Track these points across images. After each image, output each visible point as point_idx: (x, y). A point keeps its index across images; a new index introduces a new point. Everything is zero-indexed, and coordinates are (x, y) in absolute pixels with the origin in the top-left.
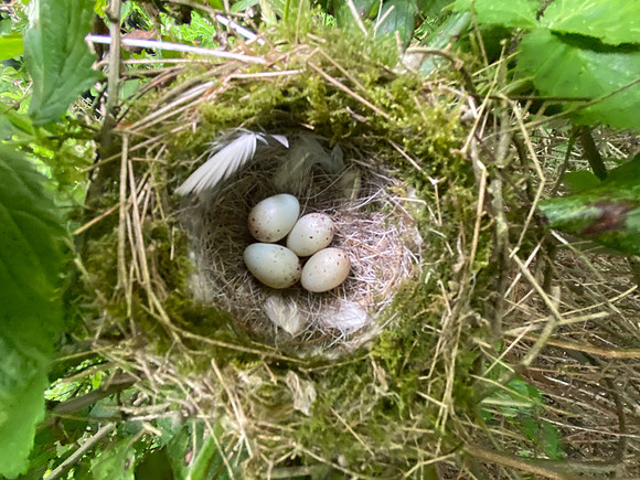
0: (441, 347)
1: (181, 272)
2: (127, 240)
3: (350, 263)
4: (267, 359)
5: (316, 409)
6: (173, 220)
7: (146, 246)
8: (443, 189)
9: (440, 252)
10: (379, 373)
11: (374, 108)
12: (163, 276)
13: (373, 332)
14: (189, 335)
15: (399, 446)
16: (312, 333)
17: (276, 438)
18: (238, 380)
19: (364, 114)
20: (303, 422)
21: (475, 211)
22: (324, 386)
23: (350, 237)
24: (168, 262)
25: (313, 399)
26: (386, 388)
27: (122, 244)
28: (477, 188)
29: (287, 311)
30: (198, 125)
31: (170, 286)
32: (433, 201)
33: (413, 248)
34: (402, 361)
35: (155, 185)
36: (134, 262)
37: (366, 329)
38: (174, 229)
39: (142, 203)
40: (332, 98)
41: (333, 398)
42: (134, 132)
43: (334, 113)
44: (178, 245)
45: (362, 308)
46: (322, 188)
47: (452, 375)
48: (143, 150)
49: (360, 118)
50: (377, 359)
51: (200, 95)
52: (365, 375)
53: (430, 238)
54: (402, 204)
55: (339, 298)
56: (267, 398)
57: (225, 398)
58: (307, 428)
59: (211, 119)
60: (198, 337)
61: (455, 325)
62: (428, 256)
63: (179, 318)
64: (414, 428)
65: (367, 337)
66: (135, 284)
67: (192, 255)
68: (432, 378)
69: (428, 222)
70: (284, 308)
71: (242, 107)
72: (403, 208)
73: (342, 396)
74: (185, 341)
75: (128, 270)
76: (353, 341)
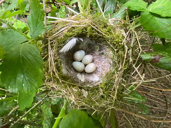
0: (115, 86)
1: (61, 68)
3: (96, 66)
4: (78, 86)
5: (88, 96)
6: (59, 57)
7: (54, 63)
8: (117, 51)
9: (116, 65)
10: (101, 90)
11: (102, 33)
12: (57, 69)
13: (100, 82)
14: (63, 81)
15: (105, 105)
16: (87, 81)
17: (80, 102)
18: (73, 90)
19: (100, 34)
20: (85, 99)
22: (90, 92)
23: (96, 60)
24: (58, 66)
25: (87, 95)
26: (102, 93)
27: (49, 63)
29: (82, 77)
30: (64, 36)
31: (59, 71)
32: (115, 54)
33: (110, 64)
34: (106, 88)
35: (55, 50)
36: (52, 66)
37: (99, 81)
38: (59, 60)
39: (53, 54)
40: (93, 30)
41: (91, 94)
42: (51, 39)
43: (93, 34)
44: (60, 63)
45: (98, 77)
46: (90, 49)
47: (117, 91)
48: (52, 43)
49: (99, 35)
50: (101, 87)
51: (64, 30)
52: (98, 90)
53: (114, 62)
54: (109, 54)
55: (93, 74)
56: (78, 94)
57: (70, 93)
58: (86, 100)
59: (66, 35)
60: (65, 81)
61: (118, 81)
62: (113, 66)
63: (61, 78)
64: (108, 102)
65: (99, 83)
66: (53, 71)
67: (62, 64)
68: (112, 92)
69: (113, 59)
70: (81, 76)
72: (109, 55)
73: (93, 94)
74: (62, 82)
75: (51, 68)
76: (96, 84)
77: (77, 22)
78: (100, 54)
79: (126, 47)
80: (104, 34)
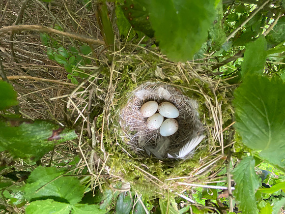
1: (201, 110)
2: (219, 120)
3: (141, 112)
4: (171, 83)
5: (155, 68)
6: (205, 127)
7: (213, 118)
10: (134, 80)
12: (207, 108)
13: (135, 91)
14: (197, 91)
16: (154, 88)
20: (159, 64)
21: (104, 134)
22: (152, 75)
23: (141, 121)
24: (206, 113)
26: (132, 75)
27: (221, 118)
28: (104, 142)
29: (162, 94)
31: (204, 105)
32: (117, 137)
33: (121, 119)
36: (216, 113)
39: (216, 132)
40: (154, 172)
41: (149, 71)
43: (153, 166)
44: (203, 118)
45: (136, 97)
46: (151, 139)
48: (217, 150)
49: (144, 165)
51: (199, 170)
52: (139, 78)
53: (117, 124)
54: (125, 135)
55: (144, 99)
58: (157, 62)
59: (195, 162)
60: (194, 90)
61: (109, 96)
62: (118, 117)
63: (201, 96)
64: (123, 62)
65: (137, 89)
66: (215, 106)
69: (119, 129)
70: (164, 95)
71: (185, 166)
72: (125, 133)
73: (146, 72)
74: (198, 89)
75: (218, 111)
77: (180, 183)
79: (103, 150)
80: (138, 167)
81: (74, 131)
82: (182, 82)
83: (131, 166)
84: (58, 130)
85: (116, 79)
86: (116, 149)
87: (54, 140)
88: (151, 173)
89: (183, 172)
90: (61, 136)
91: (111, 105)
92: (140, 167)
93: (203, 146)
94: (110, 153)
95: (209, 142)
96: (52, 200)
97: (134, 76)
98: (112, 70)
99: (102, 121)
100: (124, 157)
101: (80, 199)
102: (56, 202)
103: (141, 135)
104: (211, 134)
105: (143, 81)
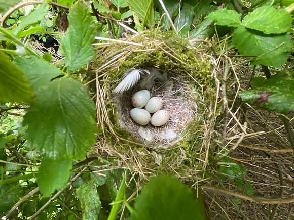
0: (204, 143)
1: (116, 118)
2: (100, 108)
3: (169, 115)
4: (145, 147)
5: (162, 163)
6: (112, 101)
7: (107, 110)
8: (205, 89)
9: (204, 110)
13: (180, 139)
15: (190, 176)
16: (156, 141)
17: (150, 173)
18: (138, 153)
19: (177, 63)
20: (158, 168)
21: (216, 96)
22: (165, 156)
23: (169, 105)
24: (113, 115)
25: (161, 160)
26: (186, 156)
28: (217, 88)
30: (120, 67)
31: (114, 123)
32: (201, 93)
33: (194, 109)
34: (190, 148)
35: (107, 89)
36: (103, 115)
37: (177, 138)
38: (113, 104)
39: (103, 95)
40: (166, 57)
41: (168, 160)
43: (166, 63)
44: (115, 109)
45: (175, 131)
46: (158, 87)
47: (208, 152)
49: (175, 64)
50: (182, 147)
51: (120, 57)
52: (178, 153)
53: (200, 106)
54: (190, 93)
55: (165, 128)
56: (147, 159)
57: (134, 159)
58: (160, 169)
59: (124, 66)
60: (124, 140)
61: (209, 135)
62: (199, 112)
63: (118, 133)
64: (195, 170)
65: (178, 141)
66: (104, 122)
67: (117, 113)
69: (199, 100)
70: (145, 132)
71: (134, 61)
72: (190, 95)
73: (171, 160)
75: (101, 118)
76: (173, 143)
77: (141, 45)
78: (174, 95)
79: (217, 80)
80: (183, 62)
81: (243, 100)
82: (135, 148)
83: (190, 64)
84: (261, 102)
85: (202, 152)
86: (204, 81)
87: (265, 92)
88: (170, 56)
89: (136, 55)
90: (258, 96)
91: (207, 125)
92: (180, 62)
93: (115, 81)
94: (211, 77)
95: (109, 85)
96: (264, 33)
97: (183, 156)
98: (206, 162)
99: (217, 109)
100: (196, 73)
101: (236, 31)
102: (260, 30)
103: (169, 92)
104: (108, 94)
105: (173, 150)
